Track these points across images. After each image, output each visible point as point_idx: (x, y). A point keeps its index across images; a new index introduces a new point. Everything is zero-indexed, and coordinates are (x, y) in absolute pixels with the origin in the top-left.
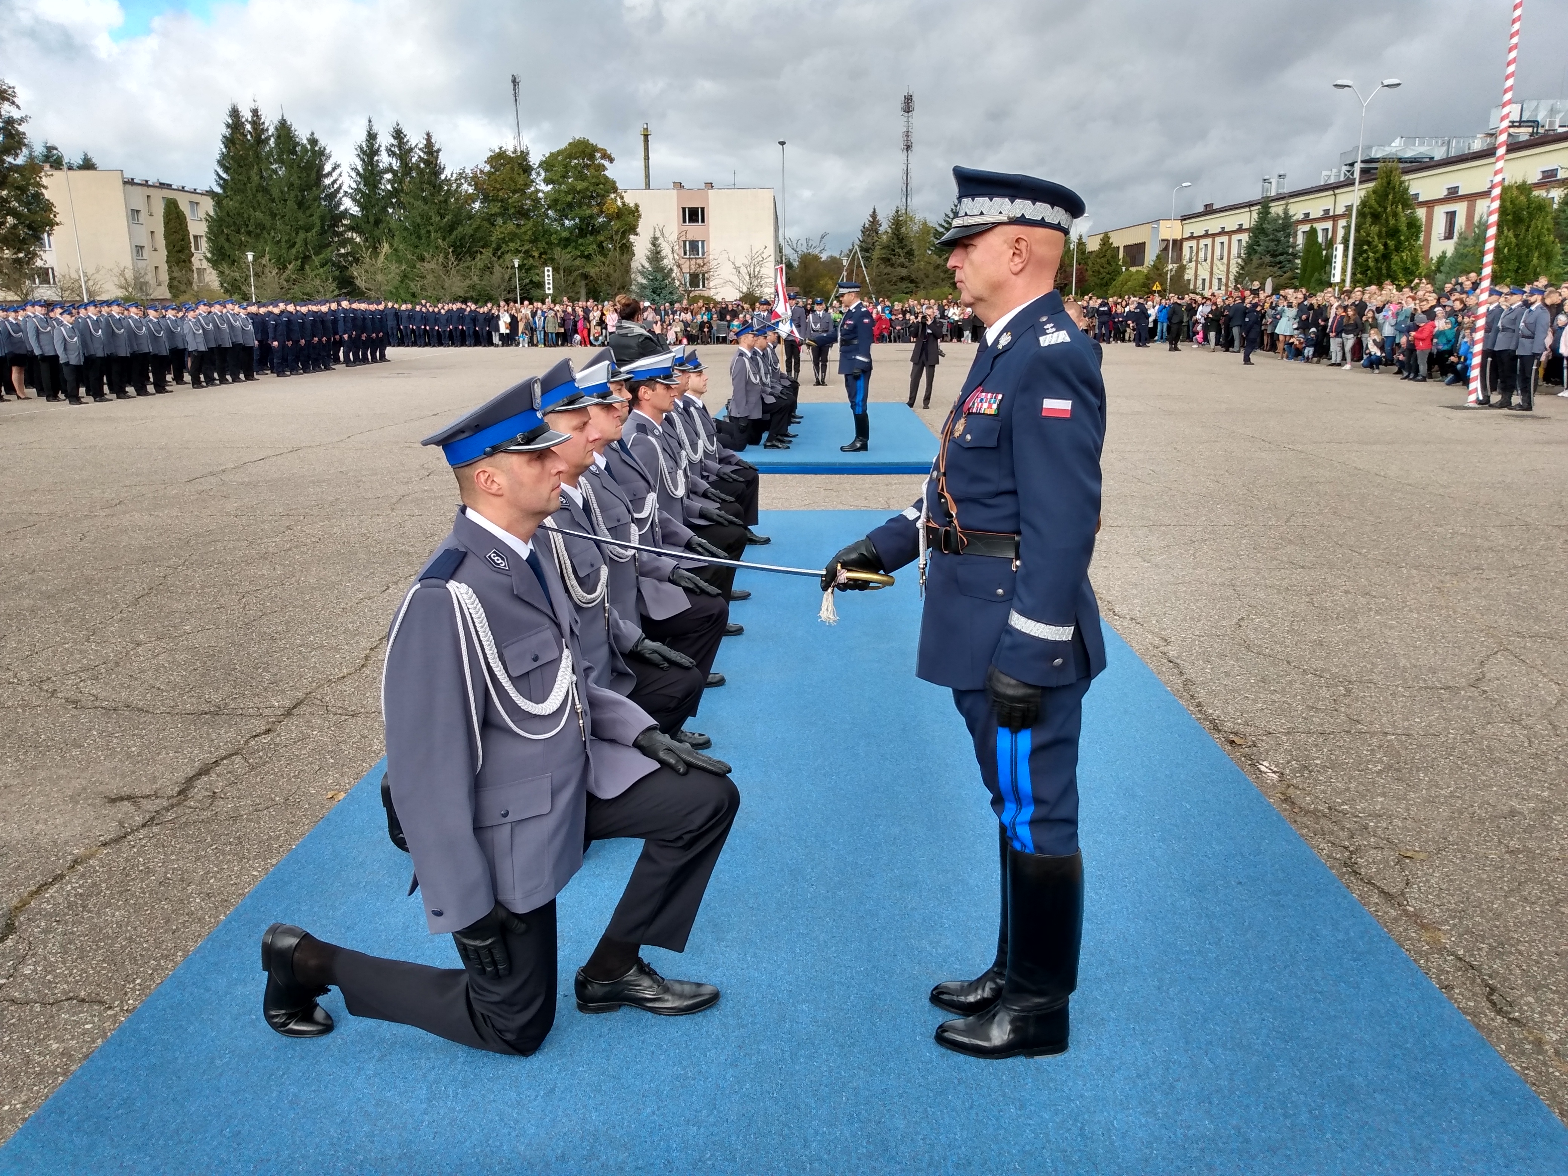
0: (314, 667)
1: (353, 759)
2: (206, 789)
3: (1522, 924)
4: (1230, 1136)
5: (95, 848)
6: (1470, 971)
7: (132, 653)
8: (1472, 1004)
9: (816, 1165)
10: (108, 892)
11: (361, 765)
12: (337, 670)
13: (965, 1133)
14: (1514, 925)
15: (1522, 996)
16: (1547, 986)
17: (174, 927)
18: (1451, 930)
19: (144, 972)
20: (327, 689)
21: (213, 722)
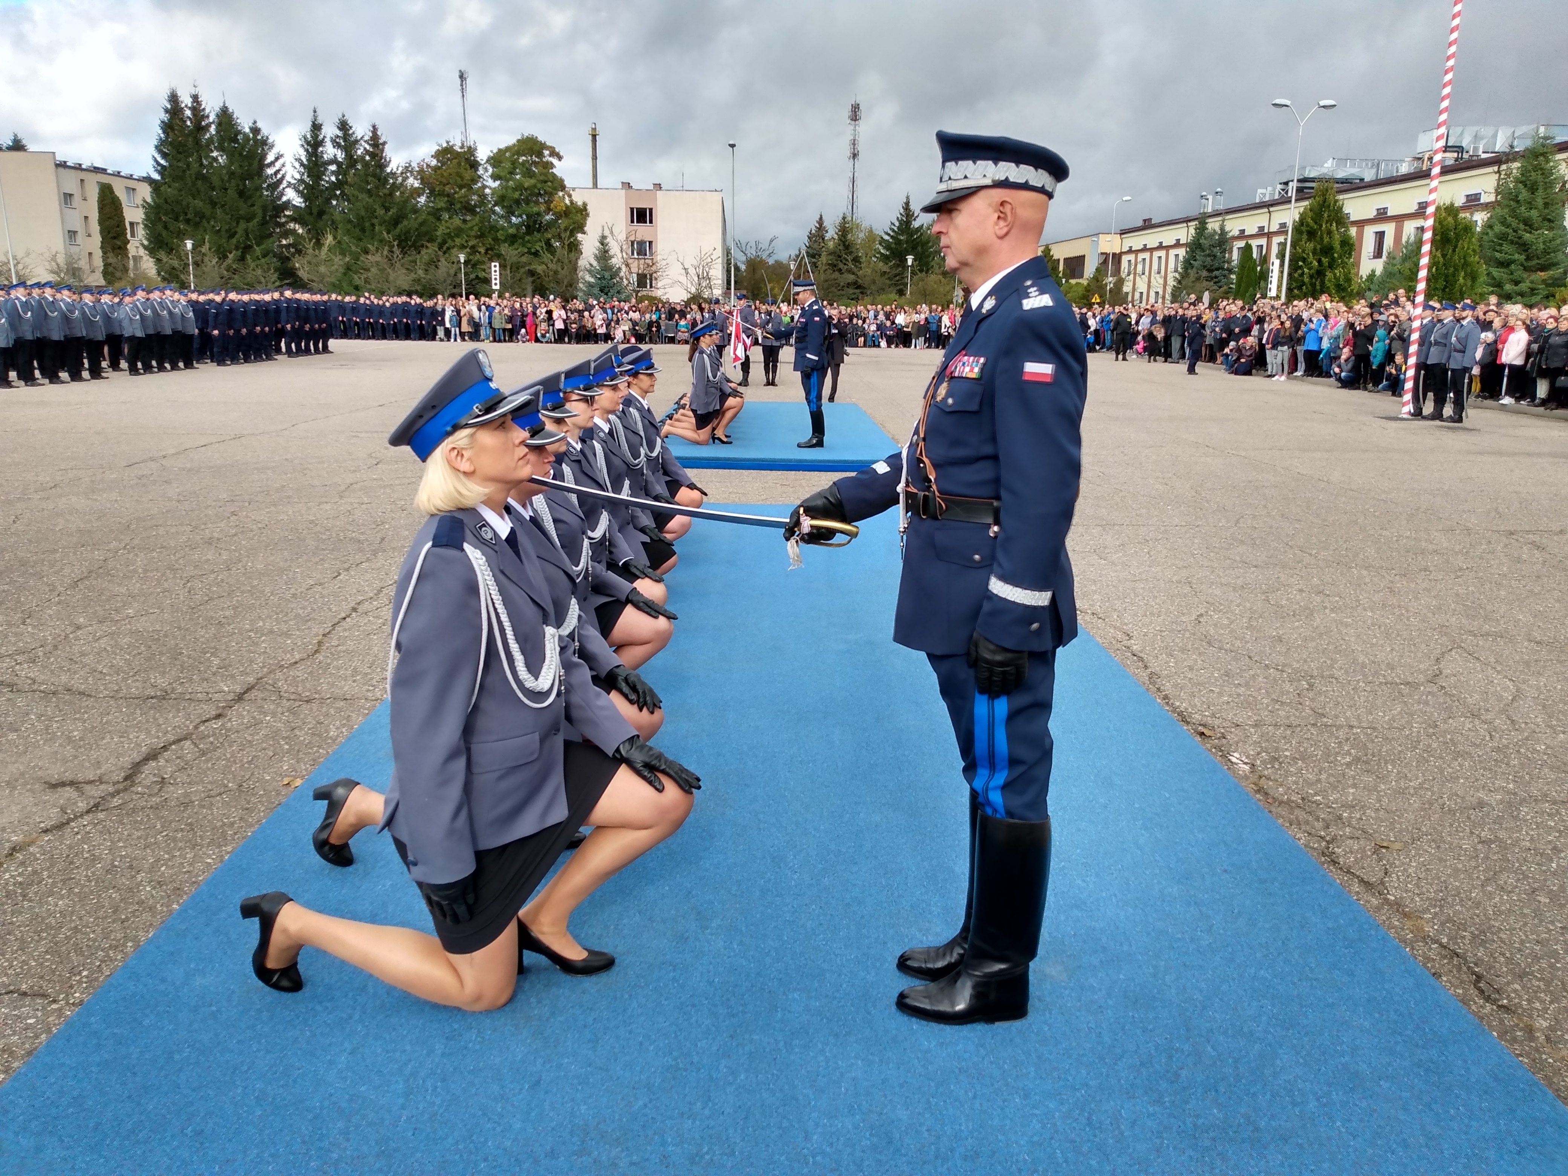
0: (265, 652)
1: (310, 745)
2: (155, 775)
3: (1501, 913)
4: (1239, 1125)
5: (35, 835)
6: (1455, 959)
7: (71, 636)
8: (1461, 991)
9: (819, 1158)
10: (50, 881)
11: (317, 751)
12: (288, 656)
13: (970, 1124)
14: (1494, 914)
15: (1508, 983)
16: (1532, 974)
17: (123, 917)
18: (1433, 918)
19: (91, 963)
20: (279, 675)
21: (160, 707)
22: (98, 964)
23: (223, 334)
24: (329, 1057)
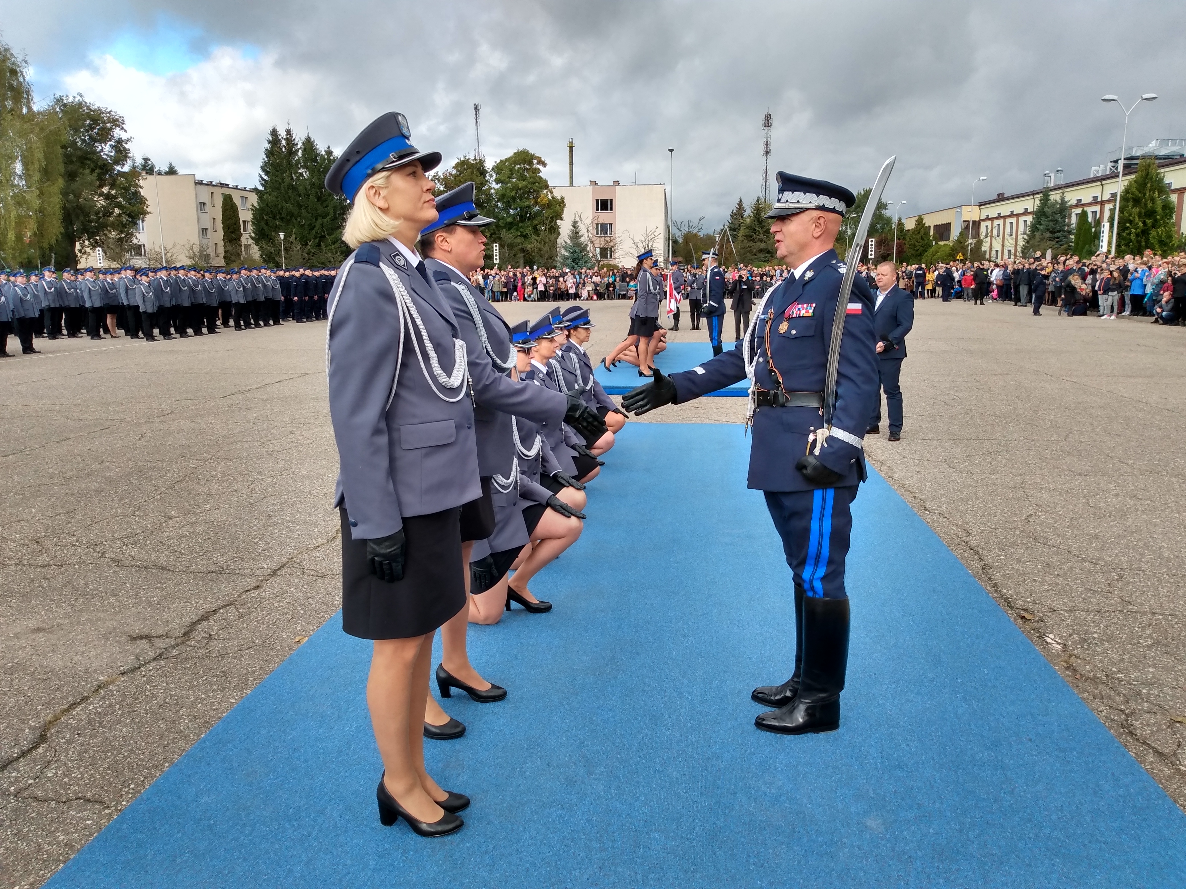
0: (298, 538)
1: (318, 611)
2: (205, 632)
5: (115, 676)
7: (164, 524)
10: (120, 712)
11: (324, 616)
12: (314, 541)
17: (166, 743)
19: (138, 779)
20: (305, 556)
21: (217, 579)
22: (142, 779)
23: (301, 300)
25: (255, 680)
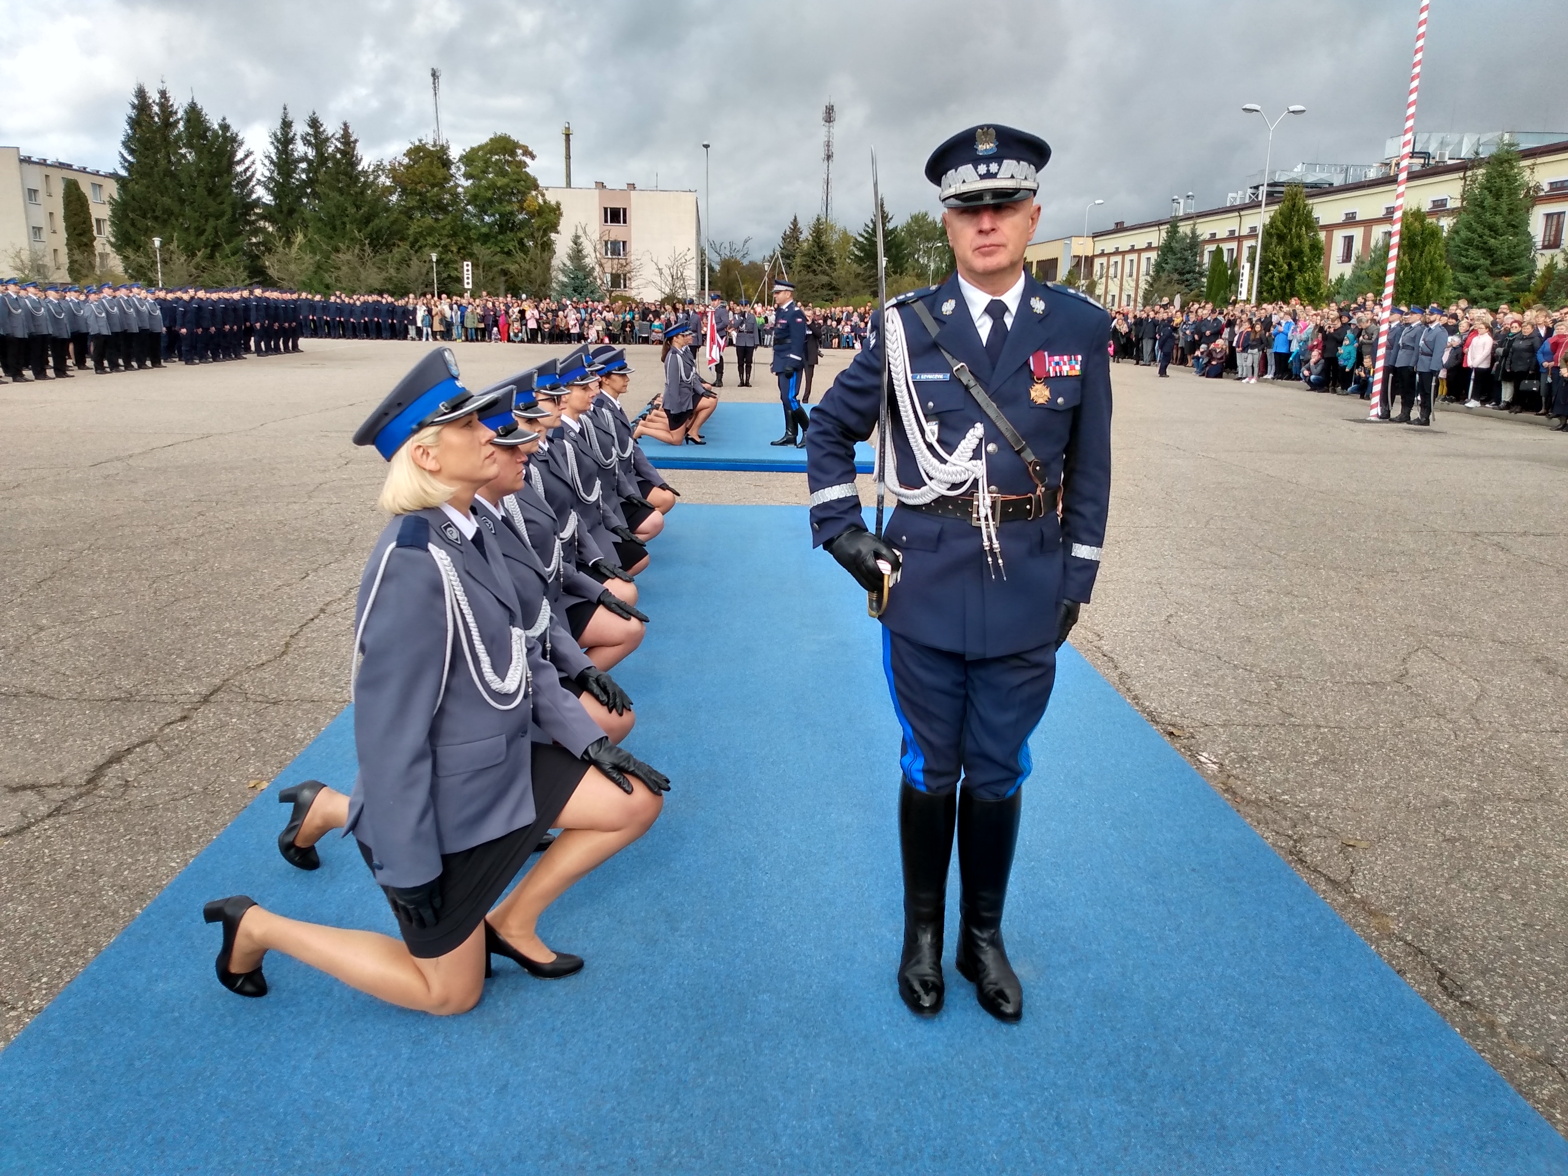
0: (231, 654)
1: (276, 748)
2: (118, 778)
3: (1465, 910)
4: (1206, 1123)
6: (1420, 956)
7: (33, 637)
8: (1425, 988)
9: (788, 1160)
11: (284, 754)
12: (255, 657)
13: (939, 1124)
14: (1458, 911)
15: (1471, 980)
16: (1494, 970)
17: (85, 922)
18: (1399, 916)
19: (51, 970)
20: (245, 676)
21: (124, 709)
22: (58, 970)
23: (191, 333)
24: (293, 1063)
25: (200, 837)
